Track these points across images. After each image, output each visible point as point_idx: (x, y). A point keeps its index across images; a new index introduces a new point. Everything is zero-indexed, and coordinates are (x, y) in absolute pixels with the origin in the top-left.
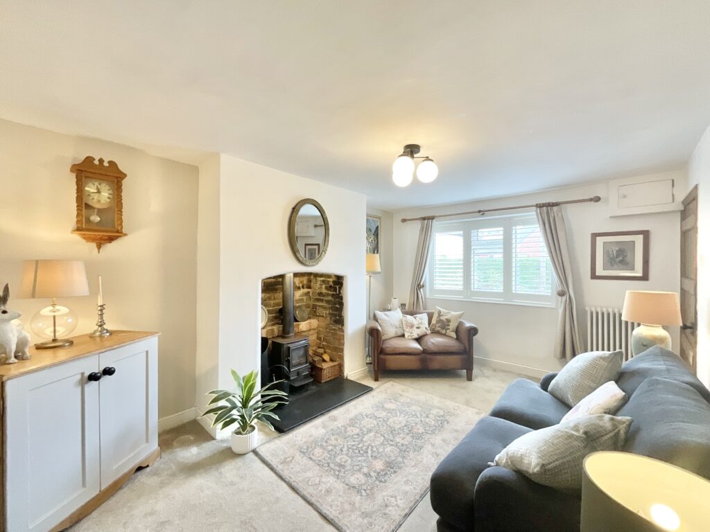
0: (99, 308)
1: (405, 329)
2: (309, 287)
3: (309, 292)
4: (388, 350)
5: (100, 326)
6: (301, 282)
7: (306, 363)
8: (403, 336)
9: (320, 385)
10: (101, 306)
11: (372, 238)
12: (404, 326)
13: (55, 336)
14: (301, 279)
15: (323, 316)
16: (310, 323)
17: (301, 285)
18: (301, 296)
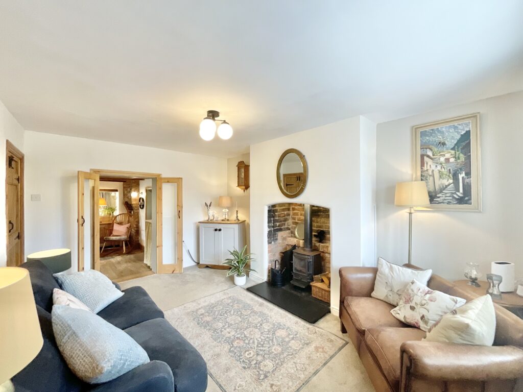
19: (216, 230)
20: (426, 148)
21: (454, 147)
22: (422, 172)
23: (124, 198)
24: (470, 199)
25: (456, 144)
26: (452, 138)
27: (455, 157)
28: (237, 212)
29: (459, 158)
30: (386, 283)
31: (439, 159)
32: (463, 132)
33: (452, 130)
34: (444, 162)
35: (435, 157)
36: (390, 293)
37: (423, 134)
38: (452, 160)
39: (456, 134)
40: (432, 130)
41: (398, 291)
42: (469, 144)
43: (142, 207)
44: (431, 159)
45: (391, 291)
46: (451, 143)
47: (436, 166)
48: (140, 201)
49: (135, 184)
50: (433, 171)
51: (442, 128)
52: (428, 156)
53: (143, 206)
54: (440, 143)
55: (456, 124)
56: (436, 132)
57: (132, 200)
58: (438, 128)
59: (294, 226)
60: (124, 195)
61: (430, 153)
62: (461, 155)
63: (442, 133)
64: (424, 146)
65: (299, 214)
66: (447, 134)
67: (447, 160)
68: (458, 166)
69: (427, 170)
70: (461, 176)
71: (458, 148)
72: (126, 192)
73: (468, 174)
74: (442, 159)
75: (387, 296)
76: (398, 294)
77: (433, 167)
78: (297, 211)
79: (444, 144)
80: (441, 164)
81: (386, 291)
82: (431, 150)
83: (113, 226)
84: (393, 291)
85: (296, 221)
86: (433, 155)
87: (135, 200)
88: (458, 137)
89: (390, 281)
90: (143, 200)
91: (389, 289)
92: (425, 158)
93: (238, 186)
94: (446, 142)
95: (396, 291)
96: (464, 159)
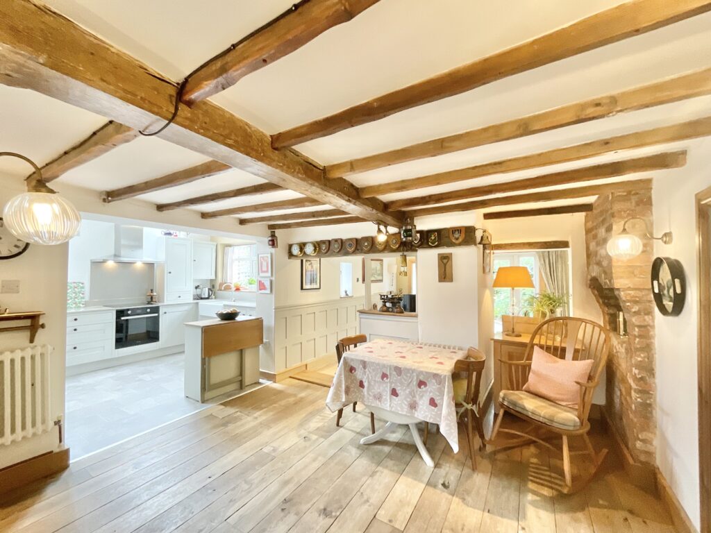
23: (588, 264)
43: (669, 305)
48: (655, 275)
49: (631, 204)
53: (679, 301)
57: (615, 272)
60: (588, 256)
72: (593, 245)
83: (530, 358)
87: (631, 270)
90: (677, 271)
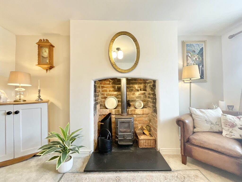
0: (38, 91)
1: (223, 126)
2: (145, 90)
3: (145, 93)
4: (194, 141)
5: (39, 97)
6: (139, 87)
7: (130, 132)
8: (220, 133)
9: (138, 148)
10: (39, 90)
11: (196, 57)
12: (223, 124)
13: (20, 98)
14: (139, 85)
15: (150, 107)
16: (143, 110)
17: (139, 89)
18: (139, 95)
19: (9, 113)
20: (188, 53)
21: (198, 54)
22: (187, 64)
24: (203, 77)
25: (199, 52)
26: (197, 50)
27: (198, 58)
28: (39, 91)
29: (200, 59)
30: (205, 120)
31: (193, 58)
32: (201, 48)
33: (197, 46)
34: (195, 60)
35: (192, 57)
36: (212, 125)
37: (187, 45)
38: (198, 59)
39: (199, 48)
40: (190, 44)
41: (216, 123)
42: (203, 53)
44: (191, 58)
45: (212, 124)
46: (197, 52)
47: (192, 61)
50: (191, 63)
51: (194, 44)
52: (189, 56)
54: (193, 51)
55: (199, 43)
56: (192, 46)
58: (192, 44)
59: (103, 100)
61: (190, 55)
62: (201, 58)
63: (194, 46)
64: (188, 52)
65: (108, 91)
66: (196, 47)
67: (196, 59)
68: (200, 62)
69: (189, 63)
70: (201, 66)
71: (199, 54)
73: (203, 66)
74: (194, 59)
75: (211, 128)
76: (217, 125)
77: (191, 62)
78: (106, 89)
79: (195, 52)
80: (194, 61)
81: (209, 125)
82: (190, 53)
84: (214, 124)
85: (105, 96)
86: (191, 56)
88: (199, 49)
89: (207, 118)
91: (210, 123)
92: (188, 57)
93: (39, 64)
94: (196, 51)
95: (215, 123)
96: (201, 59)
